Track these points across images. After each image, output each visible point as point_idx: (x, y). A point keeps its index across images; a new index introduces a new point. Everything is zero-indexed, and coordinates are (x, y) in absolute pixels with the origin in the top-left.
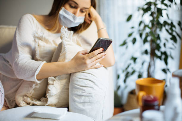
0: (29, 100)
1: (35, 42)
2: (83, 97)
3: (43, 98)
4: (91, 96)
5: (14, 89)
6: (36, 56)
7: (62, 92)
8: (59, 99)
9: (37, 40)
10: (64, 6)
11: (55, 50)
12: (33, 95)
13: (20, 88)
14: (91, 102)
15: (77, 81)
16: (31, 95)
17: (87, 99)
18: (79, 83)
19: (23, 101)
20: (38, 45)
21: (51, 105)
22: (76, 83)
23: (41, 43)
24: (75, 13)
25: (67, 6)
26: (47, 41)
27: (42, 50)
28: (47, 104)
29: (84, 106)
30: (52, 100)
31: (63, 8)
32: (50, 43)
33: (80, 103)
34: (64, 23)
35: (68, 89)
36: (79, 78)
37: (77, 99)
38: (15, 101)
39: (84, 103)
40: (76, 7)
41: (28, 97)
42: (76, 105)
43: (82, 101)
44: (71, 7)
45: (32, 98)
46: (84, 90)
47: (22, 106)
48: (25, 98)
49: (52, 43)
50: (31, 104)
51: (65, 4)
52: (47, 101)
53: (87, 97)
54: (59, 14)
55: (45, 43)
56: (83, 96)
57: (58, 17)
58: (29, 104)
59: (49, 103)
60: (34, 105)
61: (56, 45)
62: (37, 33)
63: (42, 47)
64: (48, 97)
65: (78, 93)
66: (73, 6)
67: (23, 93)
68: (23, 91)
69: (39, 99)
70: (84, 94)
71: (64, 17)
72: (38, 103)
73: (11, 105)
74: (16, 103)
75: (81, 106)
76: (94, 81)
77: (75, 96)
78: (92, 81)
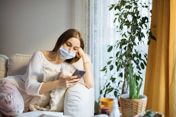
0: (38, 107)
1: (44, 71)
2: (73, 107)
3: (48, 106)
4: (78, 106)
5: (29, 100)
6: (43, 80)
7: (60, 103)
8: (58, 107)
9: (45, 70)
10: (63, 45)
11: (56, 75)
12: (41, 104)
13: (33, 99)
14: (77, 110)
15: (69, 97)
16: (40, 104)
17: (75, 108)
18: (70, 98)
19: (35, 107)
20: (45, 73)
21: (53, 111)
22: (69, 98)
23: (48, 71)
24: (70, 50)
25: (65, 45)
26: (51, 70)
27: (48, 76)
28: (50, 110)
29: (73, 112)
30: (54, 108)
31: (62, 46)
32: (53, 71)
33: (71, 110)
34: (63, 56)
35: (64, 101)
36: (71, 95)
37: (69, 108)
38: (29, 107)
39: (73, 110)
40: (71, 46)
41: (38, 105)
42: (68, 111)
43: (72, 109)
44: (68, 45)
45: (40, 106)
46: (73, 102)
47: (33, 111)
48: (36, 105)
49: (54, 71)
50: (40, 110)
51: (64, 43)
52: (50, 109)
53: (75, 107)
54: (59, 50)
55: (49, 71)
57: (59, 51)
58: (39, 110)
59: (52, 109)
60: (41, 110)
61: (57, 72)
62: (45, 65)
63: (48, 74)
64: (51, 106)
66: (69, 45)
67: (35, 103)
68: (35, 101)
69: (45, 107)
70: (74, 105)
71: (63, 52)
72: (44, 109)
73: (26, 110)
74: (29, 109)
75: (71, 112)
76: (80, 97)
77: (68, 106)
78: (79, 97)
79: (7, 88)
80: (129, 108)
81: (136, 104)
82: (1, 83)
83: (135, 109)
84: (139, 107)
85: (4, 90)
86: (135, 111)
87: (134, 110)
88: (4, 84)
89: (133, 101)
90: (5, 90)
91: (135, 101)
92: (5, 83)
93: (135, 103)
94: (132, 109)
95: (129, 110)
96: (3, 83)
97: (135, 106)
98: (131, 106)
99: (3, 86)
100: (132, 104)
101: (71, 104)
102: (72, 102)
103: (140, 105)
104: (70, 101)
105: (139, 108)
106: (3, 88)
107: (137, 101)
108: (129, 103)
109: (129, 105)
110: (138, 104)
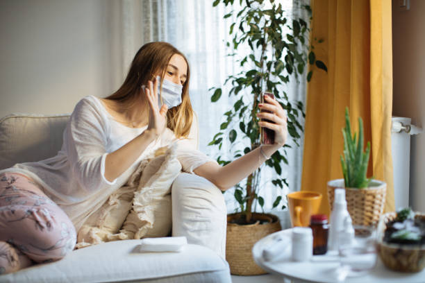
2: (198, 224)
4: (209, 221)
14: (208, 230)
15: (188, 201)
17: (204, 226)
18: (190, 204)
22: (186, 203)
29: (199, 235)
33: (194, 231)
36: (190, 197)
37: (189, 226)
39: (199, 231)
40: (175, 74)
43: (196, 229)
46: (199, 214)
53: (203, 223)
56: (196, 221)
65: (190, 218)
70: (199, 218)
76: (211, 200)
77: (187, 223)
78: (208, 201)
79: (21, 193)
80: (356, 207)
81: (370, 198)
82: (2, 180)
83: (369, 208)
84: (377, 204)
85: (16, 197)
86: (369, 214)
87: (367, 211)
88: (11, 183)
89: (365, 192)
90: (19, 197)
91: (369, 192)
92: (14, 180)
93: (368, 195)
94: (363, 209)
95: (356, 212)
96: (9, 181)
97: (369, 203)
98: (362, 202)
99: (9, 187)
100: (363, 199)
101: (192, 217)
102: (197, 213)
103: (378, 199)
104: (191, 211)
105: (376, 207)
106: (9, 193)
107: (373, 192)
108: (357, 196)
109: (356, 202)
110: (374, 197)
